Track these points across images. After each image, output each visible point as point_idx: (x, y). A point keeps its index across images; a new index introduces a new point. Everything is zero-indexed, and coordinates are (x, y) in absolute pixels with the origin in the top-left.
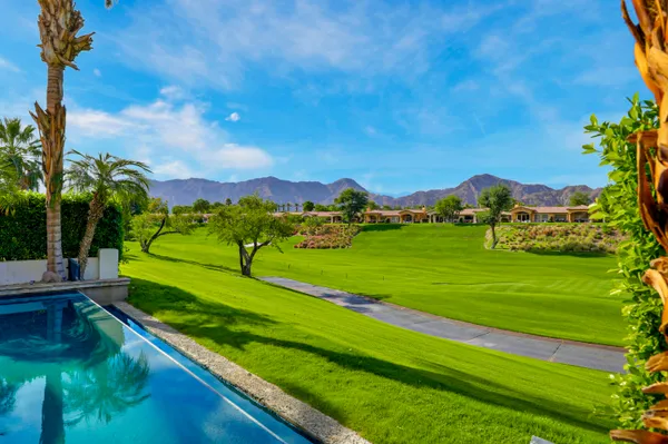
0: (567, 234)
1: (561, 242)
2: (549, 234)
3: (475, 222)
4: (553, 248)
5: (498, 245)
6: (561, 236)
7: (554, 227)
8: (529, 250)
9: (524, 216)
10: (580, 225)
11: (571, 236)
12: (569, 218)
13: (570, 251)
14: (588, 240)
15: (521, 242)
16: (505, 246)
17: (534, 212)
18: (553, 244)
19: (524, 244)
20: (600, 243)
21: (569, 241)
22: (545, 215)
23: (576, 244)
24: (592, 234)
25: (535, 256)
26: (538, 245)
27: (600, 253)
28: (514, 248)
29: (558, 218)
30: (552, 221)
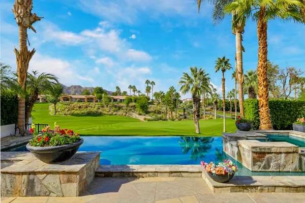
0: (87, 107)
1: (85, 111)
2: (80, 107)
3: (41, 102)
4: (82, 113)
5: (57, 113)
6: (85, 108)
7: (81, 104)
8: (73, 115)
9: (66, 99)
10: (91, 103)
11: (89, 108)
12: (86, 100)
13: (89, 114)
14: (95, 109)
15: (68, 111)
16: (60, 113)
17: (71, 97)
18: (82, 112)
19: (69, 112)
20: (100, 111)
21: (88, 110)
22: (76, 99)
23: (91, 111)
24: (96, 107)
25: (76, 117)
26: (76, 112)
27: (100, 114)
28: (65, 114)
29: (81, 100)
30: (79, 101)
